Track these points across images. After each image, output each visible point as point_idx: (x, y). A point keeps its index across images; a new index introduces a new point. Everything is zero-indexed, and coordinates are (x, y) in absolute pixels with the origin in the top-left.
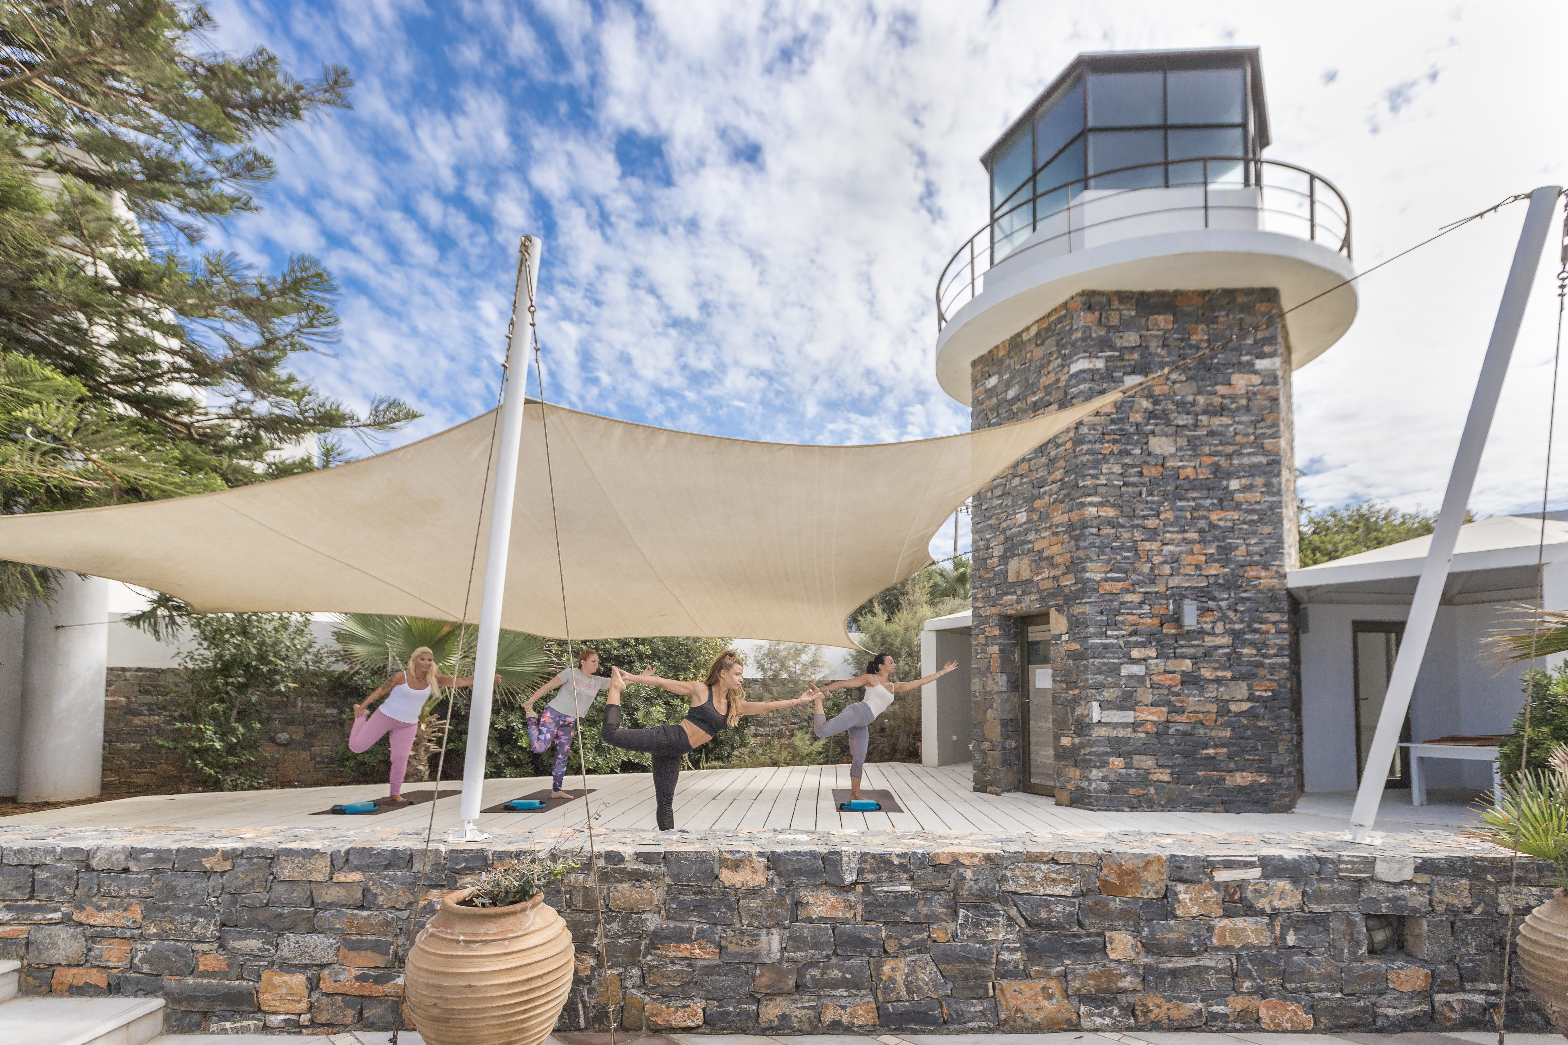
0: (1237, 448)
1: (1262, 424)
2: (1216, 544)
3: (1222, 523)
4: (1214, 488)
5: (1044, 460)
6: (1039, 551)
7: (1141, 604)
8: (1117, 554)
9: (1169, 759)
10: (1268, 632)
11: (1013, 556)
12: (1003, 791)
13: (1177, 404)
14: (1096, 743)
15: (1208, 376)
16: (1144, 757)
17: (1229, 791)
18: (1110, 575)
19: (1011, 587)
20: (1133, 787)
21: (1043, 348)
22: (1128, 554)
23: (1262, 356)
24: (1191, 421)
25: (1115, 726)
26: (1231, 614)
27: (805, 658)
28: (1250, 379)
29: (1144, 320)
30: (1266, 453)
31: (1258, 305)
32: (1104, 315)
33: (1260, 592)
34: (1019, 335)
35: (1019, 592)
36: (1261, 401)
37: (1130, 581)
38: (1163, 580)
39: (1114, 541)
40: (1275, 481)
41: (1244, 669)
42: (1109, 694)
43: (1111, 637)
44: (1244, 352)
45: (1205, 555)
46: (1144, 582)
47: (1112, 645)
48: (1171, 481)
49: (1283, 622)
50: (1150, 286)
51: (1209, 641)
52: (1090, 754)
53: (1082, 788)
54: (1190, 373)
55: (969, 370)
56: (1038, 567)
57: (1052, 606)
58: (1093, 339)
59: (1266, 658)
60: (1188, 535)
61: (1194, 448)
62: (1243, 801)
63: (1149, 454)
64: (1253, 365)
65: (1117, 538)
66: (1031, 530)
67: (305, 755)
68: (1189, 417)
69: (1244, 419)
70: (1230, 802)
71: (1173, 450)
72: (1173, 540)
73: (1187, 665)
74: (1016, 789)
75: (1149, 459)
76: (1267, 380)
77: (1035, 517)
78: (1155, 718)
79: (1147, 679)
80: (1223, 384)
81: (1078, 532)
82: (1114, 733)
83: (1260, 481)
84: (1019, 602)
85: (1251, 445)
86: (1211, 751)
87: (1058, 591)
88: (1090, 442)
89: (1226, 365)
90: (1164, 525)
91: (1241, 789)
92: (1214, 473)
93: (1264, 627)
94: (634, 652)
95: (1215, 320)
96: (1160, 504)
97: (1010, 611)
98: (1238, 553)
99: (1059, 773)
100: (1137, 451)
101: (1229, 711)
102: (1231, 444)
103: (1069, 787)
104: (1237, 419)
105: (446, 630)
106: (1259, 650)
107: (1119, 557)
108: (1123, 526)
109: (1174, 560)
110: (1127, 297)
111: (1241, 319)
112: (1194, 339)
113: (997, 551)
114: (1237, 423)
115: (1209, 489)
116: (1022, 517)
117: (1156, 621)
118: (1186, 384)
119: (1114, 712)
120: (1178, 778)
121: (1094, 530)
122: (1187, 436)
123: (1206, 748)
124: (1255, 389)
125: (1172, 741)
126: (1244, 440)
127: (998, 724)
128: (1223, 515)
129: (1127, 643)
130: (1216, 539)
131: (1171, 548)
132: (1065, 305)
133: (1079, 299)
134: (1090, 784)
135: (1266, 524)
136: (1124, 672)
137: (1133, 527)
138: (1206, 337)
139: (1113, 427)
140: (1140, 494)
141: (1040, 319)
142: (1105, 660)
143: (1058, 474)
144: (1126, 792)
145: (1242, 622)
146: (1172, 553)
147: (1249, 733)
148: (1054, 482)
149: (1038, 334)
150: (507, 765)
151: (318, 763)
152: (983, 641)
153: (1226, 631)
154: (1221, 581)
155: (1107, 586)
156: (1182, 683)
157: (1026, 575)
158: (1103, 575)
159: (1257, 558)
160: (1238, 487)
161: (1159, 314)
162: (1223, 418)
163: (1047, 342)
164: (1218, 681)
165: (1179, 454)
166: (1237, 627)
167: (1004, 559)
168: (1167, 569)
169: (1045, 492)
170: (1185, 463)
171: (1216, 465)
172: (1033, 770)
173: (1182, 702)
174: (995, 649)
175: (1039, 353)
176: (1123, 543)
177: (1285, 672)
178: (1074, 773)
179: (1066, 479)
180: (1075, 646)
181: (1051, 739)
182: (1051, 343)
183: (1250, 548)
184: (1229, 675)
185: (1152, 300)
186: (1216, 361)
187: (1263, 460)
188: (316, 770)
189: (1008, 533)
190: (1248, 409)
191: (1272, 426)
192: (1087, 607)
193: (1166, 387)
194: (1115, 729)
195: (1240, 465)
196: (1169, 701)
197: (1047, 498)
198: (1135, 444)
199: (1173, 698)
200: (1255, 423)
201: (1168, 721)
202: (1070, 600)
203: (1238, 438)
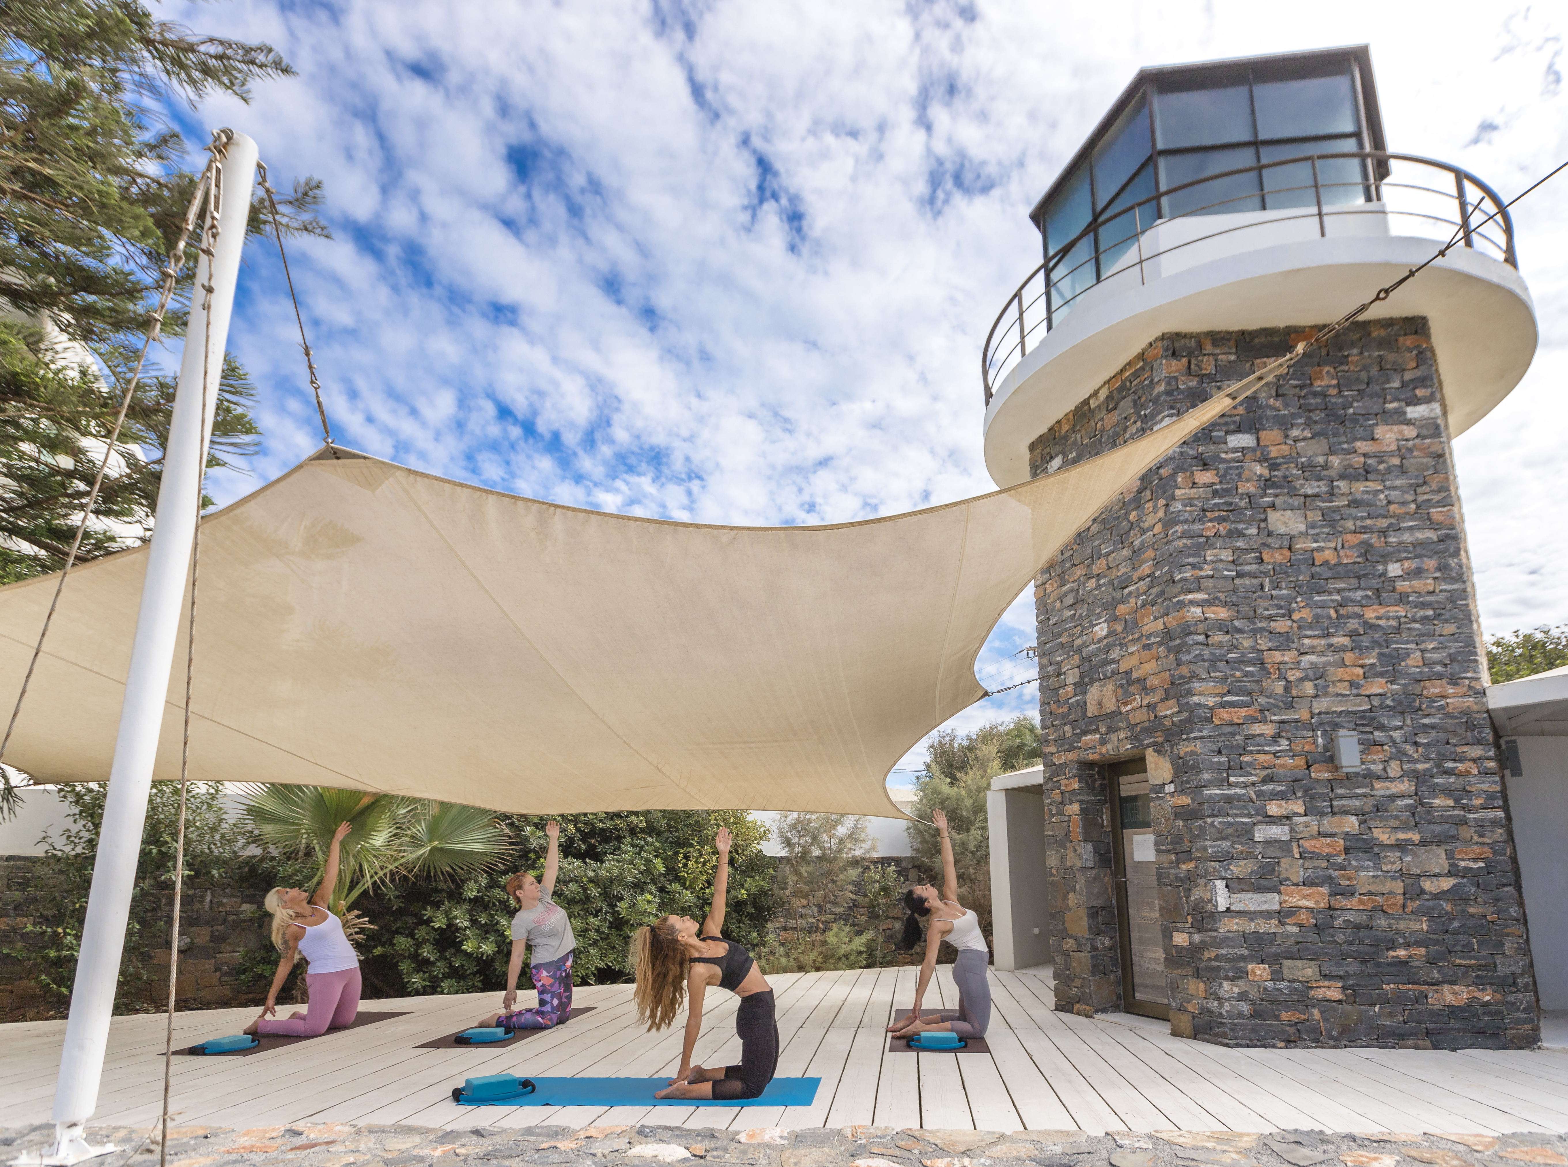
0: (1393, 520)
1: (1426, 488)
2: (1377, 651)
3: (1381, 622)
4: (1366, 575)
5: (1126, 552)
6: (1126, 672)
7: (1276, 738)
8: (1237, 670)
9: (1338, 965)
10: (1468, 773)
11: (1092, 681)
12: (1096, 1012)
13: (1303, 468)
14: (1224, 942)
15: (1342, 430)
16: (1299, 963)
17: (1436, 1014)
18: (1228, 698)
19: (1091, 724)
20: (1288, 1008)
21: (1116, 412)
22: (1251, 669)
23: (1415, 401)
24: (1324, 489)
25: (1252, 916)
26: (1409, 749)
27: (841, 831)
28: (1401, 432)
29: (1248, 365)
30: (1435, 526)
31: (1401, 339)
32: (1193, 361)
33: (1448, 715)
34: (1086, 402)
35: (1103, 730)
36: (1418, 459)
37: (1256, 706)
38: (1305, 703)
39: (1230, 651)
40: (1453, 562)
41: (1438, 829)
42: (1238, 869)
43: (1236, 785)
44: (1389, 398)
45: (1362, 666)
46: (1277, 707)
47: (1239, 797)
48: (1303, 568)
49: (1489, 758)
50: (1253, 323)
51: (1381, 788)
52: (1217, 958)
53: (1209, 1011)
54: (1318, 427)
55: (1027, 456)
56: (1126, 693)
57: (1148, 746)
58: (1182, 392)
59: (1469, 811)
60: (1335, 640)
61: (1332, 524)
62: (1458, 1030)
63: (1270, 534)
64: (1405, 413)
65: (1234, 647)
66: (1114, 645)
67: (209, 964)
68: (1321, 483)
69: (1398, 482)
70: (1439, 1032)
71: (1302, 528)
72: (1313, 647)
73: (1352, 823)
74: (1116, 1008)
75: (1270, 540)
76: (1424, 432)
77: (1119, 628)
78: (1310, 904)
79: (1295, 845)
80: (1363, 439)
81: (1178, 642)
82: (1251, 927)
83: (1431, 563)
84: (1103, 742)
85: (1412, 516)
86: (1401, 953)
87: (1155, 725)
88: (1186, 521)
89: (1366, 416)
90: (1299, 627)
91: (1453, 1011)
92: (1365, 555)
93: (1460, 766)
94: (624, 825)
95: (1345, 360)
96: (1291, 600)
97: (1092, 757)
98: (1410, 662)
99: (1174, 987)
100: (1253, 531)
101: (1423, 892)
102: (1385, 517)
103: (1190, 1008)
104: (1388, 483)
105: (366, 801)
106: (1457, 801)
107: (1238, 674)
108: (1240, 631)
109: (1318, 675)
110: (1223, 338)
111: (1380, 356)
112: (1319, 386)
113: (1071, 677)
114: (1389, 488)
115: (1359, 578)
116: (1101, 630)
117: (1300, 762)
118: (1313, 441)
119: (1249, 895)
120: (1353, 994)
121: (1201, 638)
122: (1321, 509)
123: (1393, 948)
124: (1410, 444)
125: (1340, 938)
126: (1403, 510)
127: (1083, 914)
128: (1382, 611)
129: (1259, 794)
130: (1376, 644)
131: (1313, 658)
132: (1141, 356)
133: (1159, 344)
134: (1221, 1005)
135: (1446, 621)
136: (1258, 836)
137: (1255, 632)
138: (1334, 382)
139: (1217, 501)
140: (1262, 587)
141: (1111, 379)
142: (1230, 819)
143: (1146, 569)
144: (1277, 1018)
145: (1427, 759)
146: (1314, 666)
147: (1456, 924)
148: (1140, 579)
149: (1109, 398)
150: (445, 977)
151: (224, 974)
152: (1058, 798)
153: (1405, 774)
154: (1389, 702)
155: (1225, 714)
156: (1347, 850)
157: (1110, 705)
158: (1217, 699)
159: (1438, 668)
160: (1400, 573)
161: (1268, 357)
162: (1368, 484)
163: (1121, 404)
164: (1401, 847)
165: (1311, 532)
166: (1421, 767)
167: (1081, 686)
168: (1309, 688)
169: (1130, 593)
170: (1322, 544)
171: (1367, 545)
172: (1137, 980)
173: (1350, 879)
174: (1075, 808)
175: (1111, 419)
176: (1243, 655)
177: (1500, 831)
178: (1196, 987)
179: (1158, 573)
180: (1185, 800)
181: (1160, 936)
182: (1126, 405)
183: (1427, 655)
184: (1416, 837)
185: (1257, 341)
186: (1351, 411)
187: (1433, 535)
188: (220, 982)
189: (1085, 652)
190: (1402, 470)
191: (1439, 491)
192: (1198, 744)
193: (1284, 447)
194: (1252, 920)
195: (1400, 543)
196: (1330, 877)
197: (1132, 601)
198: (1250, 522)
199: (1335, 874)
200: (1415, 487)
201: (1330, 908)
202: (1172, 735)
203: (1392, 508)
